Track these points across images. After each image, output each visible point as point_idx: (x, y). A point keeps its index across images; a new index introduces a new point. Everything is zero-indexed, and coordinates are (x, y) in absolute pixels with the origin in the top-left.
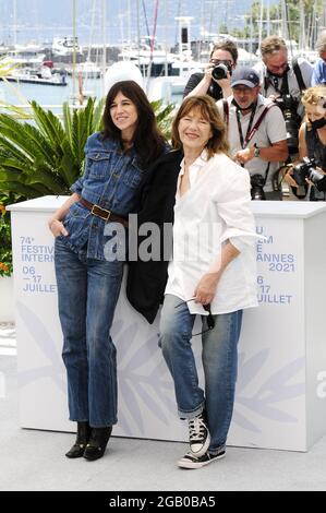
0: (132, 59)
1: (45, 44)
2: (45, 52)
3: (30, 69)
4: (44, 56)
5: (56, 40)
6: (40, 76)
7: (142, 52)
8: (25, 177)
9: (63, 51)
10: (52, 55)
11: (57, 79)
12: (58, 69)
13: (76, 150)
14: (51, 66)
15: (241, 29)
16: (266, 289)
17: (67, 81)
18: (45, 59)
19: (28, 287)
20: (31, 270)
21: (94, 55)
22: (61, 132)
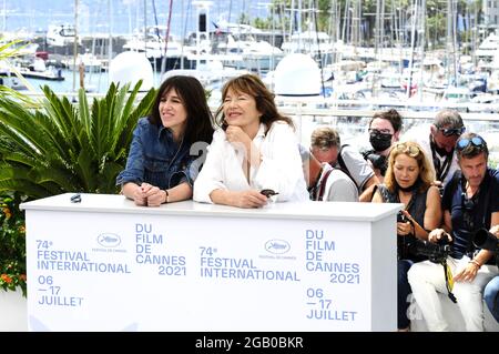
0: (140, 51)
1: (38, 32)
2: (38, 41)
3: (21, 60)
4: (37, 46)
5: (51, 28)
6: (32, 69)
7: (150, 44)
8: (35, 174)
9: (60, 42)
10: (47, 45)
11: (52, 73)
12: (53, 61)
13: (95, 144)
14: (45, 57)
15: (265, 20)
16: (326, 304)
17: (63, 76)
18: (38, 50)
19: (44, 299)
20: (49, 280)
21: (99, 46)
22: (77, 122)
